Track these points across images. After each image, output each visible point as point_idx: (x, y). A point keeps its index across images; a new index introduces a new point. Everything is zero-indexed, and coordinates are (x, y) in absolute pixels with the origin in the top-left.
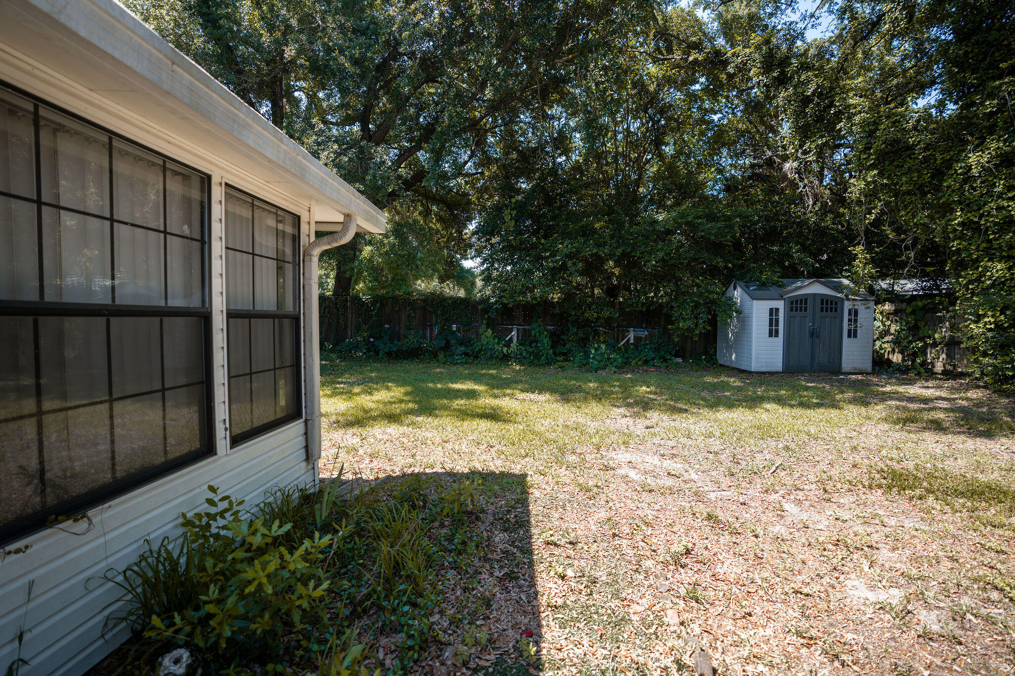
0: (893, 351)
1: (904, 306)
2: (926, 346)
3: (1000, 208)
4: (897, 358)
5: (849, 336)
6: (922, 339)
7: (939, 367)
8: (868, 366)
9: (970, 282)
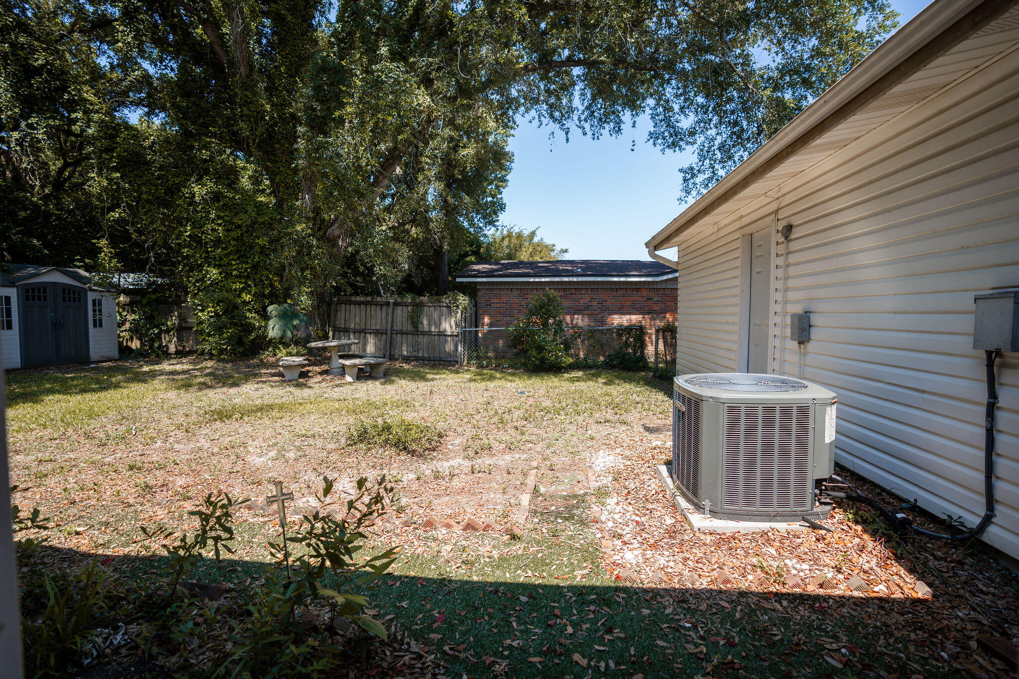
0: (132, 339)
1: (138, 298)
2: (161, 331)
3: (213, 230)
4: (135, 344)
5: (95, 326)
6: (157, 327)
7: (172, 349)
8: (116, 354)
9: (197, 281)
